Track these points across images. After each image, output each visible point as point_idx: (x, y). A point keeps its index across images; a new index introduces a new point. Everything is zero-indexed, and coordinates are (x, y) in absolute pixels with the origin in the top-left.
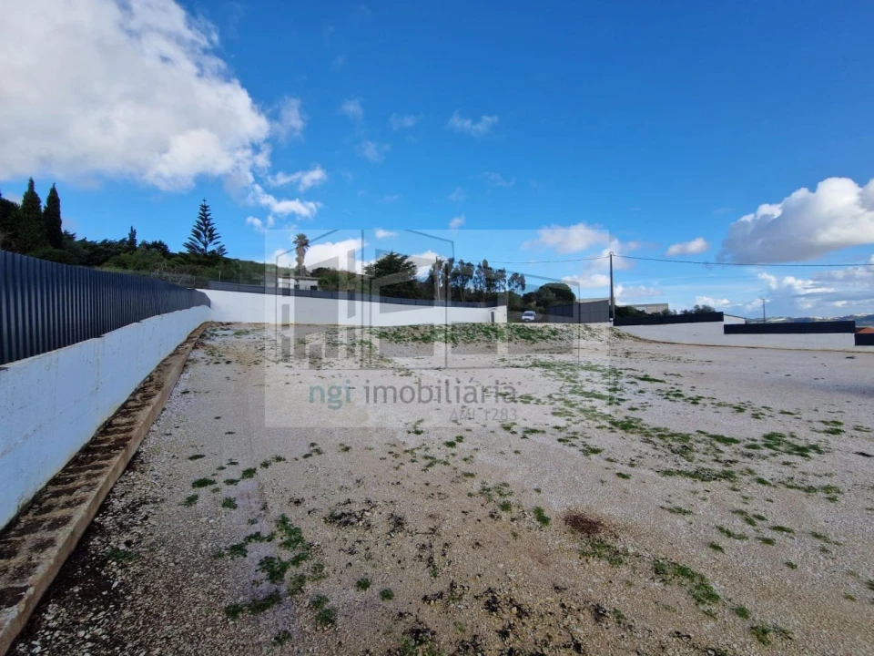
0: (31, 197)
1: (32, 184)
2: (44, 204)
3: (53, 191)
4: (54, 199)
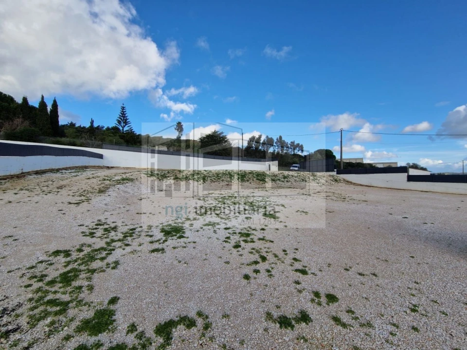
0: (43, 104)
1: (43, 97)
2: (49, 108)
3: (55, 102)
4: (55, 105)
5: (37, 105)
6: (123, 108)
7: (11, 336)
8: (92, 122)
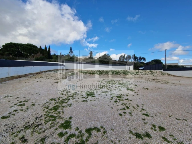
0: (46, 48)
1: (46, 46)
2: (48, 49)
3: (49, 47)
4: (49, 48)
5: (44, 49)
6: (71, 47)
7: (39, 127)
8: (61, 53)
